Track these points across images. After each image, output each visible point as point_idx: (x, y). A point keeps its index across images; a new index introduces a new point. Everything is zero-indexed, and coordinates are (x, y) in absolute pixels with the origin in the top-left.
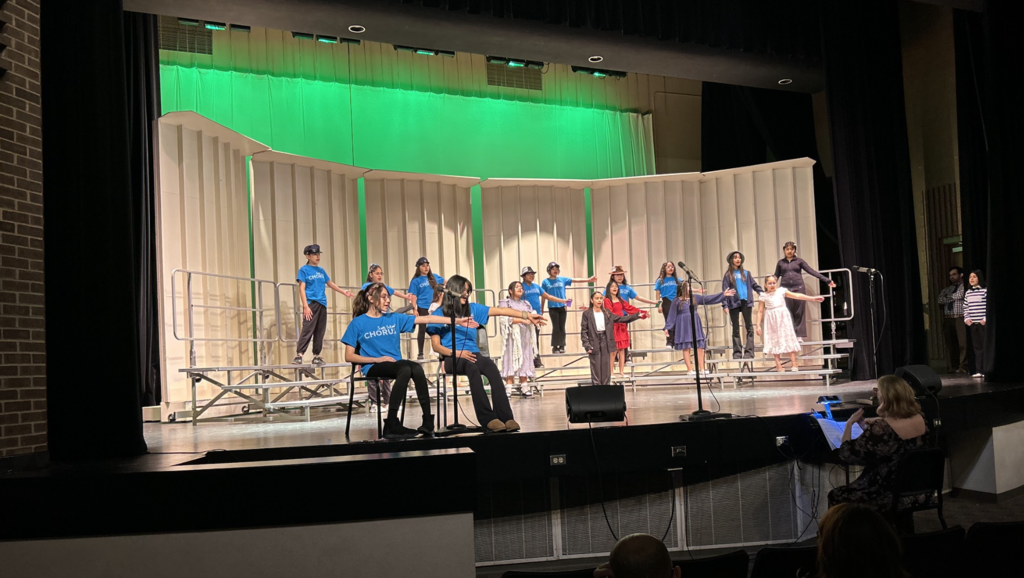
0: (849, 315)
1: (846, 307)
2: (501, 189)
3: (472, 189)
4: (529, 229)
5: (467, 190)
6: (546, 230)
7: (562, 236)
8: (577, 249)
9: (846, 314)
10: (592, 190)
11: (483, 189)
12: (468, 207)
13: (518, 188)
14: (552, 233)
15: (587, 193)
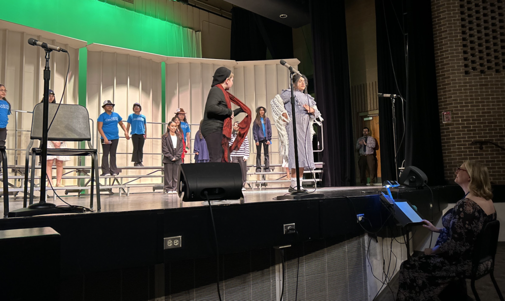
0: (321, 149)
1: (318, 144)
2: (102, 54)
3: (80, 49)
4: (122, 83)
5: (76, 51)
6: (134, 85)
7: (145, 90)
8: (155, 100)
9: (319, 148)
10: (166, 64)
11: (89, 52)
12: (77, 62)
13: (114, 54)
14: (139, 87)
15: (163, 64)
